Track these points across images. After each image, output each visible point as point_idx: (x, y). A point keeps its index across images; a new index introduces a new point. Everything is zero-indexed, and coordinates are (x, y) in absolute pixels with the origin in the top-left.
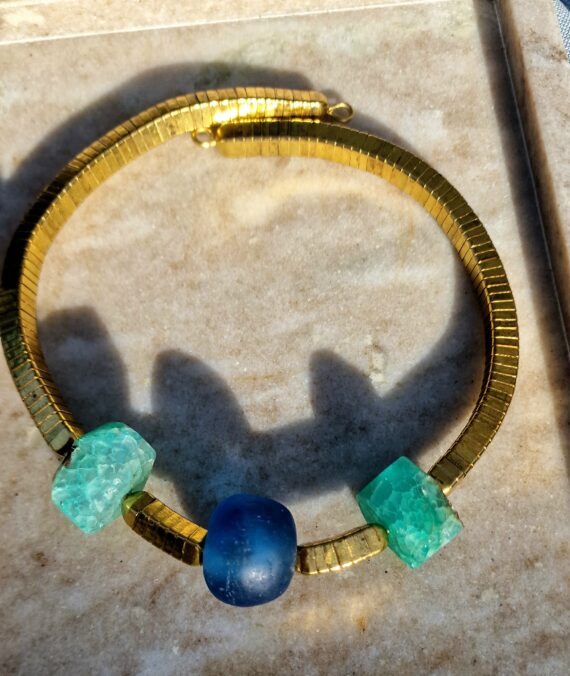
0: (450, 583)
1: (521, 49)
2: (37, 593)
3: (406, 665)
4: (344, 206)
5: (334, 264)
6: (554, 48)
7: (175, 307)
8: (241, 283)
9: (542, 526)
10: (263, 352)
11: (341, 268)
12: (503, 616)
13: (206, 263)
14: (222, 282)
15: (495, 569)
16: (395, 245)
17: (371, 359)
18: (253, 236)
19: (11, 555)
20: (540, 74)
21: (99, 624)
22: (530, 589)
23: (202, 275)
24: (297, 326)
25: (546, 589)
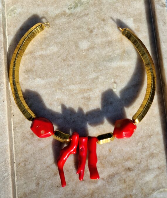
0: (131, 141)
1: (154, 3)
2: (32, 143)
3: (120, 160)
4: (107, 45)
5: (104, 60)
6: (163, 3)
7: (64, 71)
8: (81, 65)
9: (153, 127)
10: (86, 83)
11: (106, 61)
12: (143, 149)
13: (72, 59)
14: (76, 64)
15: (141, 137)
16: (120, 55)
17: (113, 86)
18: (84, 52)
19: (25, 134)
20: (158, 11)
21: (47, 150)
22: (149, 142)
23: (71, 62)
24: (95, 76)
25: (153, 142)
